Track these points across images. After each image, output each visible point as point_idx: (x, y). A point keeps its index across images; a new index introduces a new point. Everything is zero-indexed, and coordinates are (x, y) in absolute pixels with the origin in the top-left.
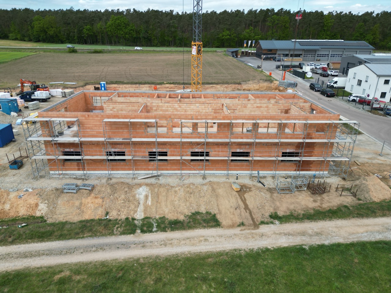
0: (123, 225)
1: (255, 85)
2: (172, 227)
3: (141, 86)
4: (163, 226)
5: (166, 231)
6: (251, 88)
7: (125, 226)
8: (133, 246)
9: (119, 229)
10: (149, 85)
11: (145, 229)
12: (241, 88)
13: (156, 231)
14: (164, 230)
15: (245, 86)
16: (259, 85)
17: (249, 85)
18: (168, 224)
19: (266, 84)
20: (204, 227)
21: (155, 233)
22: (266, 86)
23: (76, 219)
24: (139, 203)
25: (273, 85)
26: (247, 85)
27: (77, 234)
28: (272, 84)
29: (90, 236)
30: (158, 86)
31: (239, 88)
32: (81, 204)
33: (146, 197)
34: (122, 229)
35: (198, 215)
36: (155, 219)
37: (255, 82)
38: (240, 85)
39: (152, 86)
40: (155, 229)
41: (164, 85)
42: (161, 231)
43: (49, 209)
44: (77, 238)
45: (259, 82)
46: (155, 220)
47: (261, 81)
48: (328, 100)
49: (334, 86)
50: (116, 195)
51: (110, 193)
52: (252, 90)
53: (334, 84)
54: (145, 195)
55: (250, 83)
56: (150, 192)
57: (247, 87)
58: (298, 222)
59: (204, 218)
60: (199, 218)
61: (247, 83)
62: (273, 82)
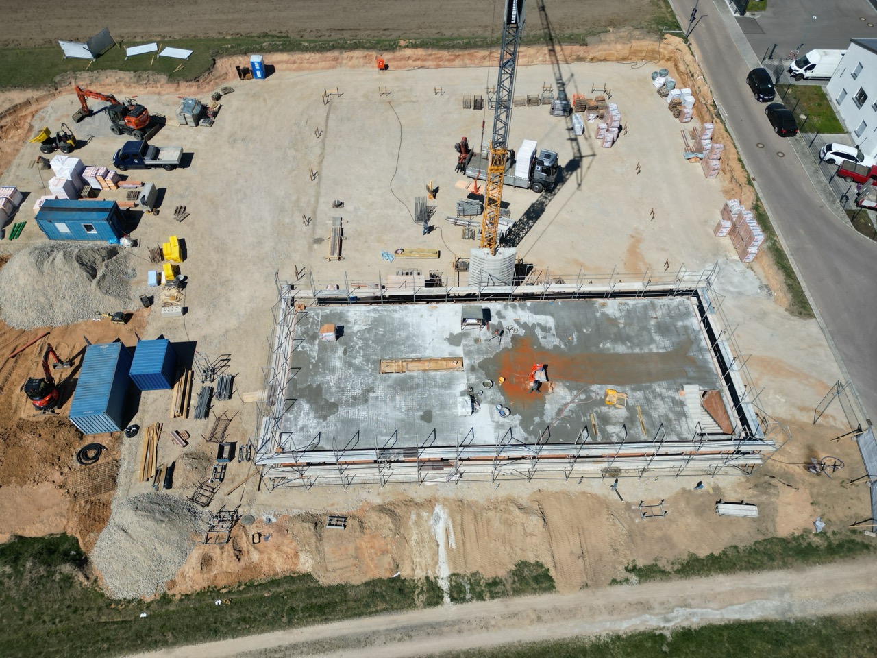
0: (425, 589)
1: (619, 46)
2: (491, 592)
3: (346, 54)
4: (478, 589)
5: (484, 600)
6: (610, 55)
7: (428, 591)
8: (445, 629)
9: (420, 596)
10: (366, 53)
11: (455, 595)
12: (586, 55)
13: (471, 599)
14: (480, 597)
15: (596, 50)
16: (629, 45)
17: (606, 46)
18: (485, 587)
19: (647, 43)
20: (535, 591)
21: (469, 603)
22: (645, 48)
23: (357, 579)
24: (438, 545)
25: (665, 48)
26: (600, 47)
27: (367, 605)
28: (662, 45)
29: (386, 610)
30: (387, 56)
31: (581, 54)
32: (357, 549)
33: (447, 533)
34: (425, 597)
35: (526, 566)
36: (465, 575)
37: (621, 37)
38: (585, 47)
39: (371, 55)
40: (468, 596)
41: (401, 53)
42: (478, 600)
43: (316, 561)
44: (370, 614)
45: (632, 37)
46: (466, 578)
47: (637, 33)
48: (778, 153)
49: (804, 75)
50: (402, 530)
51: (393, 530)
52: (612, 61)
53: (806, 70)
54: (444, 530)
55: (608, 40)
56: (450, 522)
57: (600, 53)
58: (664, 577)
59: (535, 574)
60: (527, 574)
61: (601, 41)
62: (665, 39)
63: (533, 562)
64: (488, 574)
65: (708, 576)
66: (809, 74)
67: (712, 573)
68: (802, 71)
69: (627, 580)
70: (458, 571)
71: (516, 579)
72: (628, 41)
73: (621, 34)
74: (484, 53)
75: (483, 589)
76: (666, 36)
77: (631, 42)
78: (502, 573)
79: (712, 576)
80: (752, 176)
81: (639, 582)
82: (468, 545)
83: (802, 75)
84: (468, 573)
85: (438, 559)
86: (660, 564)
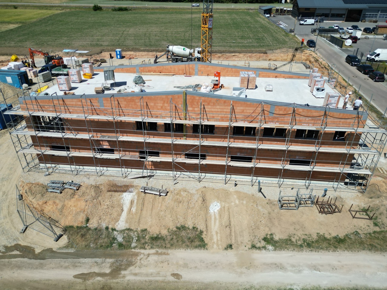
1: (282, 55)
2: (152, 244)
4: (143, 241)
5: (145, 248)
6: (278, 58)
12: (267, 58)
13: (135, 247)
14: (143, 246)
15: (271, 56)
17: (276, 55)
18: (149, 240)
20: (187, 247)
24: (122, 210)
31: (265, 57)
33: (132, 202)
35: (185, 230)
36: (136, 231)
37: (283, 52)
38: (266, 54)
40: (133, 245)
42: (140, 248)
46: (136, 233)
47: (290, 50)
48: (365, 79)
49: (374, 59)
50: (100, 198)
51: (94, 196)
52: (279, 61)
53: (375, 56)
54: (130, 200)
55: (277, 52)
56: (136, 197)
57: (273, 57)
58: (296, 249)
59: (189, 236)
60: (184, 235)
61: (273, 52)
62: (304, 52)
63: (191, 227)
64: (154, 231)
65: (334, 251)
66: (377, 59)
67: (338, 250)
68: (373, 57)
69: (264, 248)
70: (132, 228)
71: (175, 237)
72: (287, 53)
73: (283, 50)
74: (220, 55)
75: (147, 241)
76: (304, 51)
77: (288, 53)
78: (164, 232)
79: (338, 251)
80: (351, 84)
81: (275, 250)
82: (144, 212)
83: (373, 59)
84: (139, 229)
85: (119, 219)
86: (294, 240)
